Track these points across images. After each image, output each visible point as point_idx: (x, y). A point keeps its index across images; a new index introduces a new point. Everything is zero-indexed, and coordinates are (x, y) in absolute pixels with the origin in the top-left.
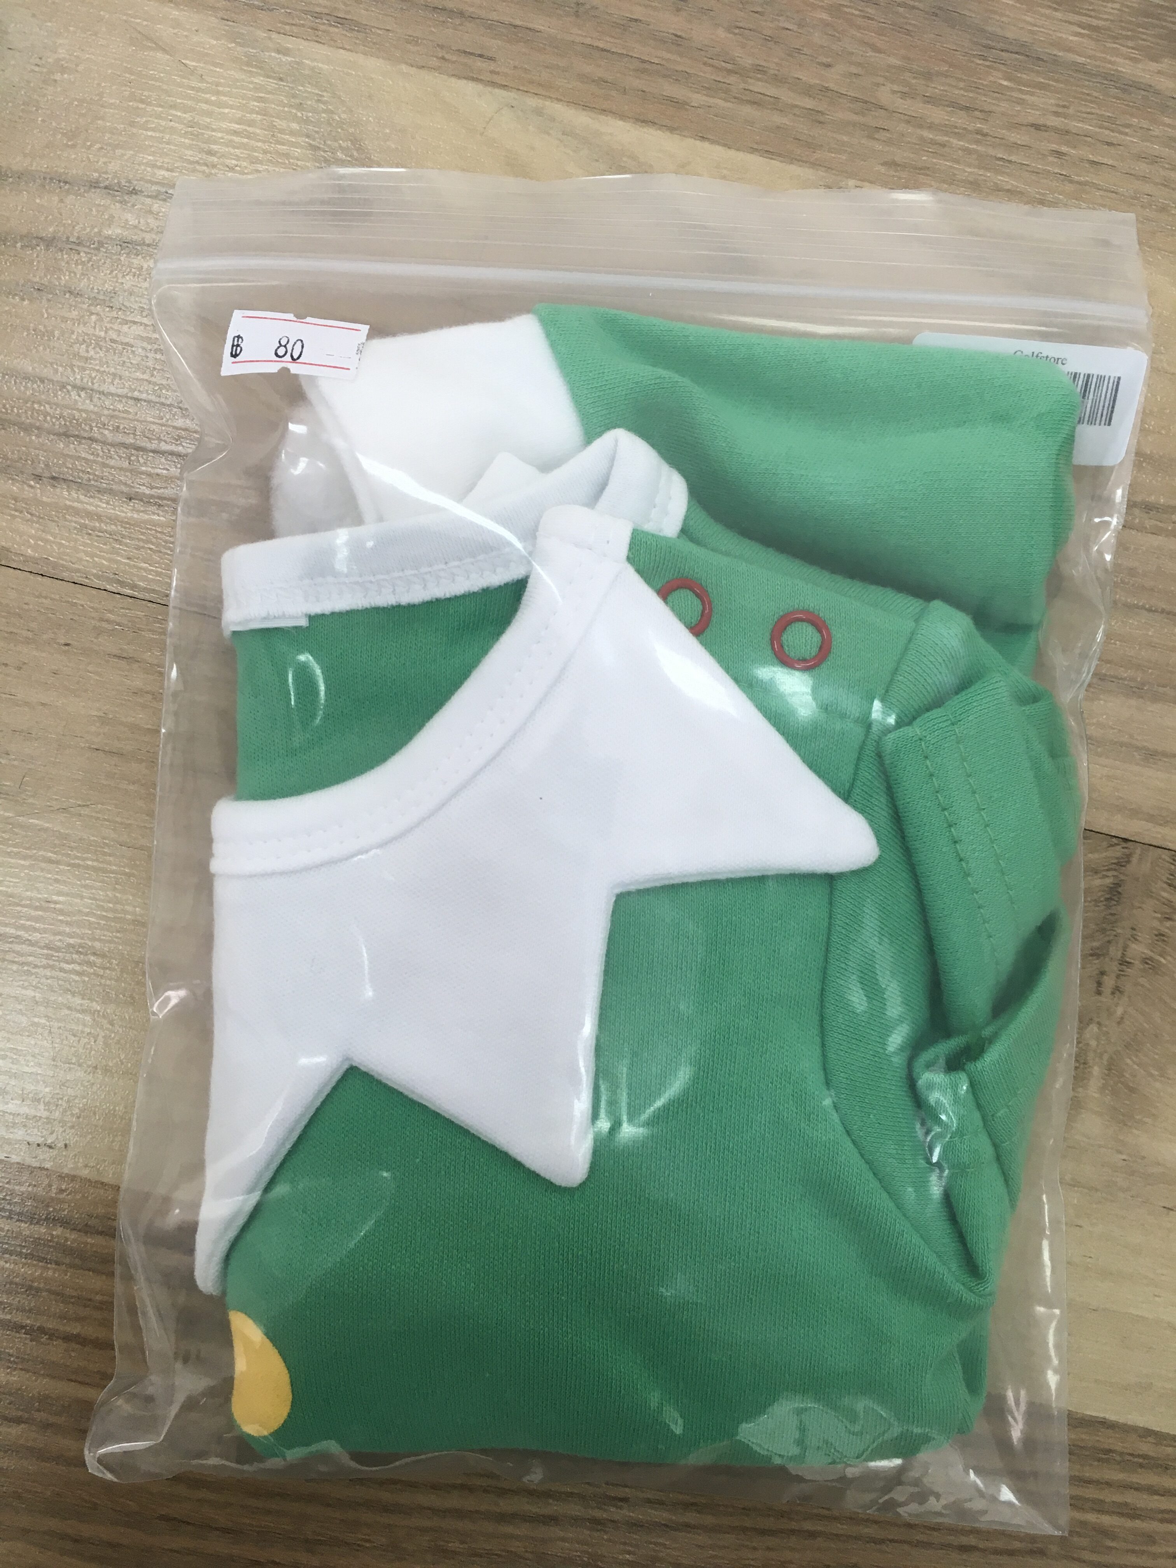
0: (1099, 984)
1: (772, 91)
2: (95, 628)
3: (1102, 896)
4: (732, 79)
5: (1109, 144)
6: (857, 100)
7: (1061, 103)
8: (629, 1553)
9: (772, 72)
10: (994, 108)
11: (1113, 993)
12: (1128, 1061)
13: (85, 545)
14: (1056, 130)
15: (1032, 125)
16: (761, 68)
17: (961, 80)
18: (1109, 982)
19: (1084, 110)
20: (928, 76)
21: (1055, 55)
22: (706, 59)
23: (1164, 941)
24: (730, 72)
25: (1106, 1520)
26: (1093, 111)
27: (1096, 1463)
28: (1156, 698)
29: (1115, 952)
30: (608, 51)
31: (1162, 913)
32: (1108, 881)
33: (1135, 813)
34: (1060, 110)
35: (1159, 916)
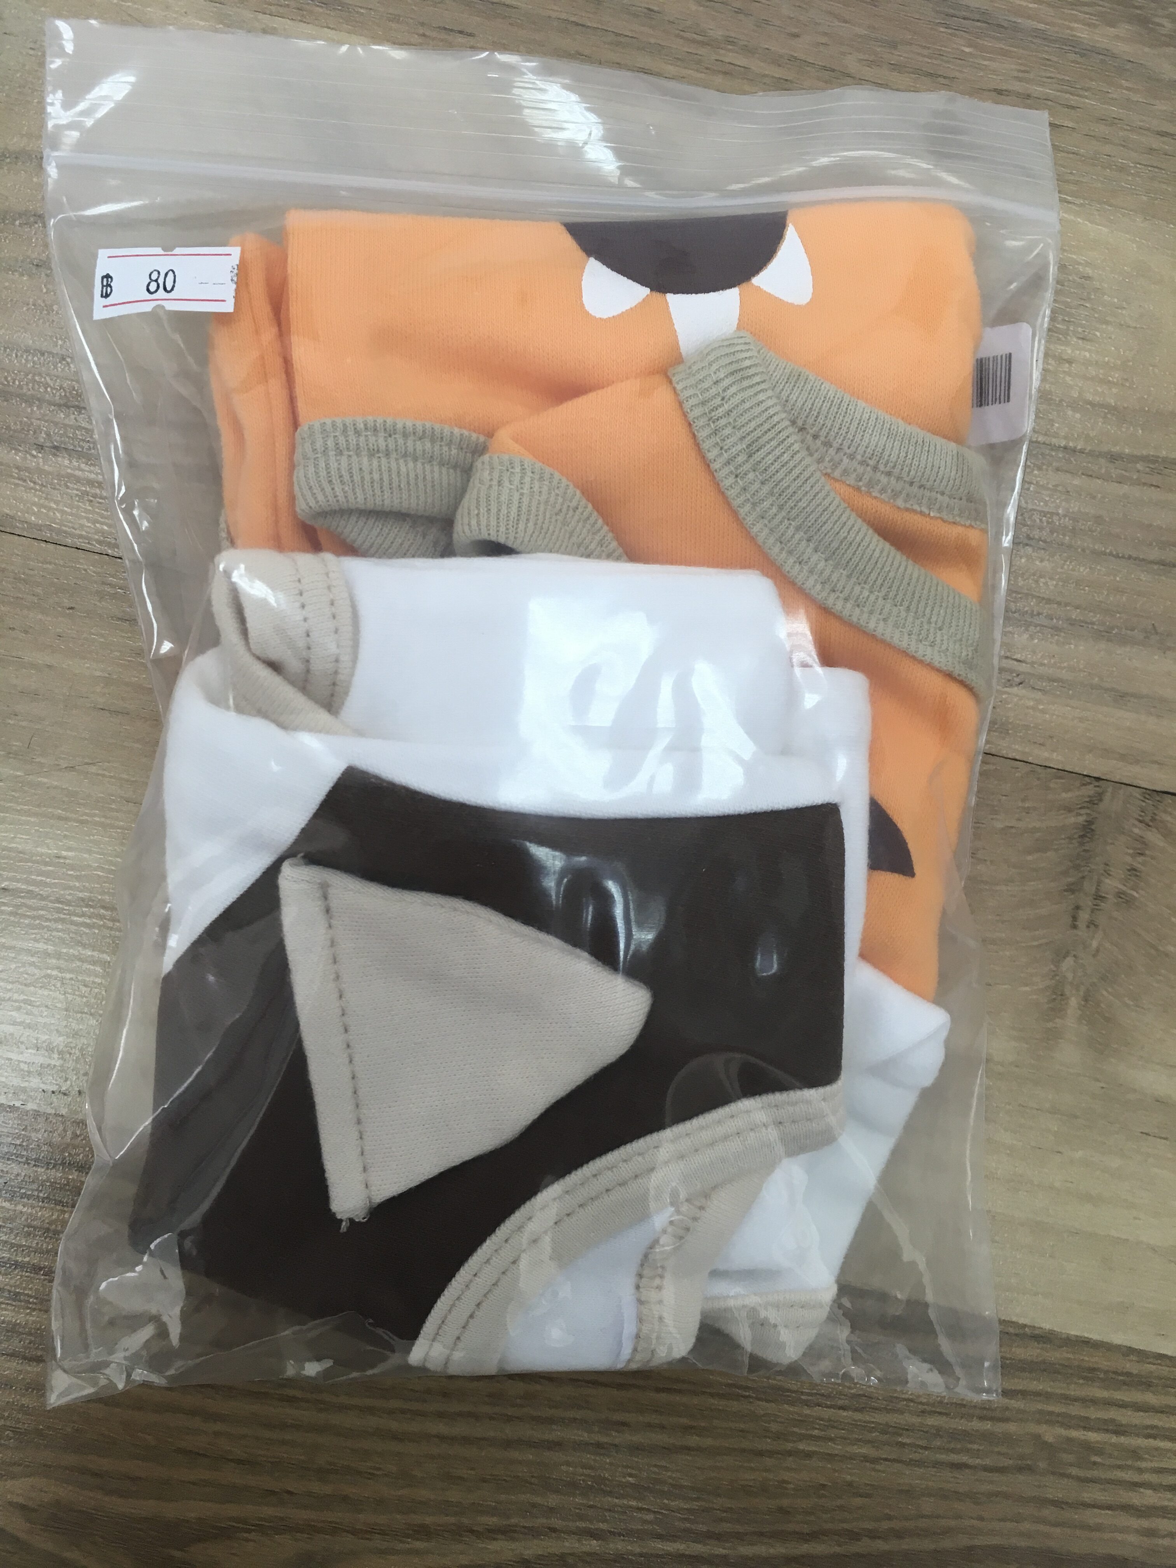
0: (1075, 918)
1: (741, 61)
2: (97, 592)
3: (1075, 833)
4: (702, 51)
5: (1068, 107)
6: (825, 68)
7: (1023, 68)
8: (631, 1475)
9: (742, 43)
10: (957, 74)
11: (1088, 927)
12: (1105, 993)
13: (86, 511)
14: (1018, 95)
15: (995, 90)
16: (731, 40)
17: (925, 47)
18: (1084, 916)
19: (1044, 74)
20: (893, 45)
21: (1014, 22)
22: (677, 32)
23: (1137, 876)
24: (702, 44)
25: (1093, 1437)
26: (1052, 75)
27: (1081, 1381)
28: (1124, 641)
29: (1089, 887)
30: (583, 26)
31: (1134, 849)
32: (1081, 819)
33: (1107, 752)
34: (1021, 75)
35: (1131, 851)
